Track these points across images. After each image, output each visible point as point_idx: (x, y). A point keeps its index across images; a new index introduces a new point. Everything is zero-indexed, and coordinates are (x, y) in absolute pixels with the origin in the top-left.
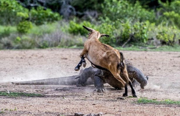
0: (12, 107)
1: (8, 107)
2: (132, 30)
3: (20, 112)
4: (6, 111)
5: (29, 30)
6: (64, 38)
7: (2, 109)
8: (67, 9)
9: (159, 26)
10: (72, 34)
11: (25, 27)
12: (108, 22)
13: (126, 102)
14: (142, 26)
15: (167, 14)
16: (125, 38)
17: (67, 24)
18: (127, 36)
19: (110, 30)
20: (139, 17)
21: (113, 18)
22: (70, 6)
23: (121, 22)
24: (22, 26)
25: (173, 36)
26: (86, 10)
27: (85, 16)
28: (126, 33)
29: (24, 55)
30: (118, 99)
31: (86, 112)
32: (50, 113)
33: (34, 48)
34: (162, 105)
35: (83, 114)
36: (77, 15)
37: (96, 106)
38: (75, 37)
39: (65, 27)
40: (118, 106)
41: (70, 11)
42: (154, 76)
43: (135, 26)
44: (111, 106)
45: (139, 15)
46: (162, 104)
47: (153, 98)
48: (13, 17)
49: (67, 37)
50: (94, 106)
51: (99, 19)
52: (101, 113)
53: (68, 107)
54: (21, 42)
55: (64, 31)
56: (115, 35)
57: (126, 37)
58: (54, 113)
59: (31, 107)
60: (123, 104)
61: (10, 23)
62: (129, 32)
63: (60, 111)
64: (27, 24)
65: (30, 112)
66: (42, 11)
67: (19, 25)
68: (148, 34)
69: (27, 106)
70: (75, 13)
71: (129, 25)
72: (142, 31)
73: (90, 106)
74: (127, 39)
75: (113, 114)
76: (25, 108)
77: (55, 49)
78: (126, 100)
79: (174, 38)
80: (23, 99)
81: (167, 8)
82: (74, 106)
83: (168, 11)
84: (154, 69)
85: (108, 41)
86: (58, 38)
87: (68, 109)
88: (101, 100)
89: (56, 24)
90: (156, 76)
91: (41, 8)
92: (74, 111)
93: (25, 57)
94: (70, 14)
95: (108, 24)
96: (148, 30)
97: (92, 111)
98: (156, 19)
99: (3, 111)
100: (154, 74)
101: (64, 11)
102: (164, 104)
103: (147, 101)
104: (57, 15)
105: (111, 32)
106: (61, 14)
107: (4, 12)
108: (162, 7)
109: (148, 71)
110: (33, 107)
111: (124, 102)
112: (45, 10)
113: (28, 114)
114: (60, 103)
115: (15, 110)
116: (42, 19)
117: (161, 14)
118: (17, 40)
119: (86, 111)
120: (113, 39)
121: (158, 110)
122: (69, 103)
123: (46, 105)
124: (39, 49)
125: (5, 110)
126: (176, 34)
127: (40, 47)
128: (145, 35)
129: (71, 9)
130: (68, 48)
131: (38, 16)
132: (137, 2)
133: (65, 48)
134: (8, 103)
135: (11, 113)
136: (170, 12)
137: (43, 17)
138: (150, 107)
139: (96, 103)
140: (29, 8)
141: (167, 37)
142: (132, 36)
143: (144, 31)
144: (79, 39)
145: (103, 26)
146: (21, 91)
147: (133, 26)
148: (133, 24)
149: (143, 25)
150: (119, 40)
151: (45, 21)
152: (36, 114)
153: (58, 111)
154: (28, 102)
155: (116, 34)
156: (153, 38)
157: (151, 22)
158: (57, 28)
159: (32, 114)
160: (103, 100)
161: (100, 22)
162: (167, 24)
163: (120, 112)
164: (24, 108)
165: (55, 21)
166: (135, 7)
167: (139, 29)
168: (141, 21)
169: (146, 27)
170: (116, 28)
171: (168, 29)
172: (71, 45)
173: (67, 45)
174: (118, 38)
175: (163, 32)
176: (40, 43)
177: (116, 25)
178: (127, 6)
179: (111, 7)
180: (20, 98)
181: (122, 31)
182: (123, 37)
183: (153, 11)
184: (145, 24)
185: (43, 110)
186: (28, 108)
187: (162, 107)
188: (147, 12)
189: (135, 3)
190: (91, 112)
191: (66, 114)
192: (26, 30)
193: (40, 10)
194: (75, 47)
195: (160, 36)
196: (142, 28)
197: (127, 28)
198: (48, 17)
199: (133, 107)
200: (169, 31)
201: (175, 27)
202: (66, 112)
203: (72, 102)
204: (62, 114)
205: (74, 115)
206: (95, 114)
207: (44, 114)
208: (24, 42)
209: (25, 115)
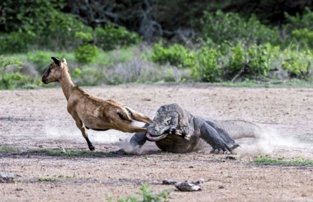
0: (69, 173)
1: (63, 172)
2: (245, 56)
3: (81, 179)
4: (61, 179)
5: (94, 57)
6: (145, 70)
7: (55, 176)
8: (149, 26)
9: (286, 50)
10: (158, 64)
11: (87, 53)
12: (210, 45)
13: (239, 162)
14: (261, 50)
15: (297, 32)
16: (235, 68)
17: (149, 49)
18: (238, 66)
19: (213, 57)
20: (256, 38)
21: (217, 39)
22: (154, 23)
23: (229, 45)
24: (82, 53)
25: (306, 65)
26: (177, 28)
27: (176, 37)
28: (236, 62)
30: (227, 158)
31: (180, 178)
32: (126, 180)
33: (100, 84)
34: (292, 167)
35: (175, 181)
36: (164, 36)
37: (194, 169)
38: (162, 67)
39: (146, 54)
40: (227, 169)
41: (153, 29)
42: (279, 124)
43: (250, 50)
44: (217, 169)
45: (255, 34)
46: (291, 165)
47: (279, 157)
48: (69, 39)
49: (149, 67)
50: (192, 170)
51: (197, 40)
52: (202, 180)
53: (154, 172)
54: (82, 76)
55: (145, 59)
56: (221, 64)
57: (238, 68)
58: (132, 180)
59: (98, 172)
60: (234, 166)
61: (66, 48)
62: (241, 60)
63: (141, 177)
64: (90, 50)
65: (97, 179)
66: (113, 29)
67: (79, 51)
68: (269, 63)
69: (92, 171)
70: (161, 32)
71: (242, 49)
72: (260, 58)
73: (185, 170)
74: (239, 70)
75: (220, 181)
76: (89, 173)
77: (133, 86)
78: (239, 161)
79: (308, 68)
80: (85, 160)
81: (298, 24)
82: (161, 169)
83: (299, 28)
84: (278, 114)
85: (212, 73)
86: (137, 70)
87: (152, 175)
88: (201, 160)
89: (134, 48)
90: (282, 124)
91: (112, 26)
92: (162, 177)
94: (154, 34)
95: (210, 49)
96: (269, 57)
97: (189, 177)
98: (281, 40)
99: (57, 178)
100: (280, 122)
101: (146, 30)
102: (295, 165)
103: (269, 161)
104: (134, 35)
105: (215, 60)
106: (140, 35)
107: (57, 31)
108: (290, 22)
109: (271, 117)
110: (101, 173)
111: (236, 162)
112: (116, 28)
113: (94, 182)
114: (141, 165)
115: (74, 177)
116: (113, 41)
117: (289, 32)
118: (76, 73)
119: (180, 176)
120: (218, 70)
121: (285, 174)
122: (153, 166)
123: (120, 169)
124: (109, 86)
125: (59, 177)
126: (311, 61)
127: (110, 84)
128: (266, 64)
129: (155, 26)
130: (151, 84)
131: (106, 37)
132: (253, 15)
133: (148, 84)
134: (64, 167)
135: (68, 182)
136: (301, 30)
137: (114, 39)
138: (274, 171)
139: (195, 165)
140: (93, 25)
141: (297, 67)
142: (247, 66)
143: (264, 58)
144: (169, 70)
145: (203, 51)
146: (82, 149)
147: (248, 51)
148: (248, 48)
149: (262, 48)
150: (227, 71)
151: (117, 44)
152: (105, 182)
153: (138, 178)
154: (93, 164)
155: (223, 63)
156: (278, 68)
157: (274, 44)
158: (135, 54)
159: (99, 182)
160: (204, 161)
161: (199, 45)
162: (298, 47)
163: (230, 179)
164: (87, 174)
165: (132, 45)
166: (249, 23)
167: (256, 54)
168: (258, 44)
169: (267, 51)
170: (223, 54)
171: (299, 55)
172: (156, 80)
173: (150, 80)
174: (225, 69)
175: (292, 59)
176: (109, 77)
177: (222, 50)
178: (237, 21)
179: (215, 23)
180: (82, 159)
181: (231, 59)
182: (233, 67)
183: (276, 28)
184: (266, 48)
185: (115, 176)
186: (94, 173)
187: (292, 170)
188: (268, 29)
189: (250, 16)
190: (187, 178)
191: (150, 182)
192: (88, 59)
193: (109, 28)
194: (162, 82)
195: (287, 66)
196: (261, 54)
197: (239, 53)
198: (121, 38)
199: (249, 170)
200: (300, 58)
201: (309, 51)
202: (150, 179)
203: (158, 164)
204: (145, 181)
205: (162, 183)
206: (193, 180)
207: (117, 182)
208: (86, 77)
209: (89, 184)
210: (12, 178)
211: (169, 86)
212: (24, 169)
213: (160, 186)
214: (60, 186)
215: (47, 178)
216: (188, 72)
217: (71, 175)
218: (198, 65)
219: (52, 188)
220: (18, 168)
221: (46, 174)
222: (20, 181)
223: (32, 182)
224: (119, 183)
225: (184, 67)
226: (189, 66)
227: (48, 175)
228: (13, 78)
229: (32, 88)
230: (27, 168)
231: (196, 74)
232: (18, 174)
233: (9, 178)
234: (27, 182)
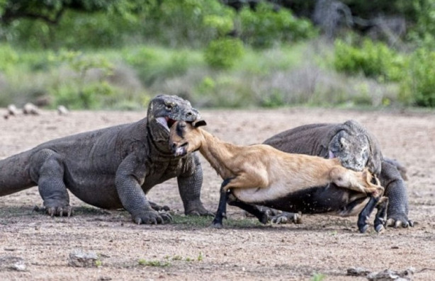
0: (191, 253)
1: (181, 251)
3: (211, 264)
4: (177, 263)
5: (237, 60)
6: (322, 83)
7: (167, 258)
8: (330, 12)
11: (225, 53)
12: (430, 46)
22: (338, 5)
24: (216, 51)
26: (376, 16)
27: (374, 30)
29: (224, 123)
31: (376, 266)
32: (286, 267)
35: (367, 270)
36: (356, 27)
37: (400, 251)
38: (351, 80)
39: (325, 57)
41: (337, 16)
48: (195, 28)
49: (328, 79)
50: (395, 252)
51: (409, 37)
52: (413, 269)
53: (333, 254)
54: (215, 91)
55: (323, 67)
58: (297, 267)
59: (240, 253)
63: (312, 263)
64: (230, 47)
65: (238, 264)
66: (269, 14)
67: (211, 49)
69: (231, 250)
70: (350, 20)
73: (384, 252)
82: (345, 250)
85: (432, 92)
86: (310, 83)
87: (331, 259)
88: (411, 237)
91: (268, 8)
92: (346, 263)
93: (224, 129)
94: (339, 24)
95: (430, 52)
97: (391, 264)
99: (170, 261)
101: (325, 17)
104: (304, 24)
106: (315, 24)
107: (174, 15)
110: (245, 254)
112: (275, 11)
113: (233, 270)
114: (312, 243)
115: (199, 260)
118: (206, 85)
119: (376, 263)
122: (334, 245)
123: (277, 249)
124: (261, 110)
125: (173, 259)
127: (263, 105)
129: (340, 11)
130: (332, 108)
131: (258, 26)
133: (326, 108)
134: (183, 243)
135: (188, 268)
137: (271, 30)
139: (401, 244)
140: (236, 6)
144: (362, 85)
145: (419, 55)
151: (276, 38)
152: (251, 270)
153: (308, 263)
158: (307, 57)
159: (241, 270)
160: (416, 237)
161: (410, 45)
164: (222, 255)
165: (301, 41)
172: (341, 102)
173: (330, 101)
176: (262, 94)
185: (269, 260)
186: (233, 255)
190: (387, 265)
191: (325, 271)
192: (227, 62)
194: (350, 105)
198: (282, 29)
202: (327, 267)
203: (340, 241)
204: (318, 270)
205: (346, 272)
206: (396, 269)
207: (271, 270)
208: (222, 93)
209: (224, 273)
210: (94, 260)
211: (361, 112)
212: (115, 245)
213: (342, 277)
214: (175, 275)
215: (153, 260)
216: (393, 89)
217: (195, 257)
218: (409, 79)
219: (161, 277)
220: (104, 244)
221: (151, 254)
222: (106, 265)
223: (127, 267)
224: (275, 272)
225: (388, 80)
226: (396, 80)
227: (155, 256)
228: (97, 91)
229: (130, 109)
230: (119, 243)
231: (407, 92)
232: (103, 252)
233: (89, 259)
234: (118, 267)
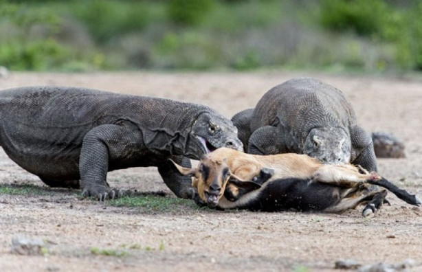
0: (151, 241)
1: (140, 238)
3: (175, 254)
4: (135, 252)
7: (124, 246)
31: (368, 258)
32: (263, 259)
35: (359, 263)
37: (396, 241)
50: (391, 242)
52: (411, 261)
53: (318, 244)
58: (276, 258)
59: (209, 241)
63: (293, 254)
65: (206, 254)
69: (197, 238)
73: (378, 241)
76: (191, 243)
82: (333, 240)
87: (316, 250)
92: (333, 254)
97: (386, 255)
99: (127, 250)
110: (215, 243)
113: (200, 261)
114: (293, 231)
115: (161, 249)
119: (369, 254)
122: (319, 233)
123: (253, 238)
125: (131, 248)
134: (142, 229)
135: (149, 258)
139: (398, 232)
152: (222, 261)
153: (288, 254)
159: (210, 261)
160: (416, 225)
164: (188, 244)
185: (243, 250)
186: (201, 243)
190: (382, 258)
191: (310, 264)
202: (311, 259)
203: (327, 229)
204: (300, 262)
205: (334, 265)
206: (392, 262)
207: (245, 262)
209: (191, 264)
210: (40, 247)
212: (63, 230)
214: (133, 266)
215: (108, 249)
217: (157, 246)
219: (117, 268)
220: (51, 228)
221: (105, 242)
222: (54, 254)
223: (78, 256)
224: (249, 264)
227: (109, 244)
230: (68, 228)
231: (407, 55)
232: (50, 238)
233: (34, 246)
234: (68, 255)
